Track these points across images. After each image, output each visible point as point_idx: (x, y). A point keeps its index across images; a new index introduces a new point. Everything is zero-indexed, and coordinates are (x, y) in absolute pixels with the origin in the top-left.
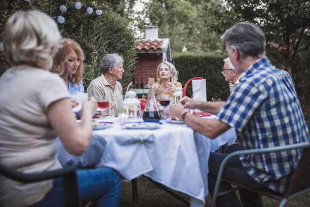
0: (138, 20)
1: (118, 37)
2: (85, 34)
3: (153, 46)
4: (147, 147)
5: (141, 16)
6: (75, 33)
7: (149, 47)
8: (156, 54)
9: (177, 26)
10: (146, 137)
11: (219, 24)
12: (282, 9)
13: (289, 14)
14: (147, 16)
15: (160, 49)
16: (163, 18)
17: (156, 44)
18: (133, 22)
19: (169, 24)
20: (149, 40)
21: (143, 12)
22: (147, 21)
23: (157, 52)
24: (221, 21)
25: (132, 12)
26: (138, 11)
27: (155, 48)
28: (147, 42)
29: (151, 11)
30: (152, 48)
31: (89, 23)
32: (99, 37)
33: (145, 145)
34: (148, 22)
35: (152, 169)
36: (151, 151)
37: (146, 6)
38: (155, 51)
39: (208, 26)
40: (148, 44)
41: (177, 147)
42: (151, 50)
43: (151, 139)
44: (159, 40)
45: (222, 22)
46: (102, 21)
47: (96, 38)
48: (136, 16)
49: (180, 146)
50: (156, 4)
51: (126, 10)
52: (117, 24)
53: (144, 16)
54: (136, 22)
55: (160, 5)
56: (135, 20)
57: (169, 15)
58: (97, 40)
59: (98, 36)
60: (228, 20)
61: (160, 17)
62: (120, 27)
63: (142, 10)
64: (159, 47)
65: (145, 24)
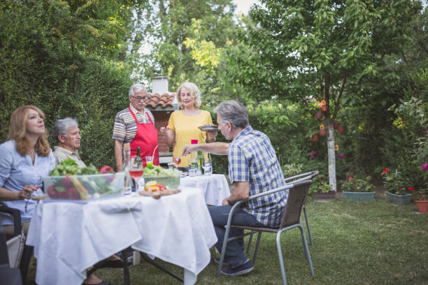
0: (145, 66)
1: (115, 91)
2: (71, 89)
3: (161, 102)
4: (135, 217)
5: (149, 61)
6: (57, 89)
7: (156, 103)
8: (166, 111)
9: (196, 74)
10: (132, 206)
11: (243, 74)
12: (315, 57)
13: (323, 64)
14: (156, 61)
15: (170, 106)
16: (179, 63)
17: (165, 99)
18: (138, 70)
19: (186, 72)
20: (157, 94)
21: (151, 55)
22: (158, 67)
23: (167, 110)
24: (245, 71)
25: (138, 56)
26: (145, 54)
27: (164, 105)
28: (153, 97)
29: (162, 55)
30: (160, 105)
31: (75, 76)
32: (89, 93)
33: (133, 213)
34: (159, 69)
35: (140, 238)
36: (139, 220)
37: (156, 48)
38: (163, 108)
39: (231, 77)
40: (155, 99)
41: (167, 214)
42: (159, 107)
43: (138, 207)
44: (170, 94)
45: (247, 72)
46: (93, 73)
47: (85, 94)
48: (142, 60)
49: (171, 214)
50: (169, 45)
51: (128, 53)
52: (112, 76)
53: (153, 61)
54: (141, 68)
55: (174, 47)
56: (140, 66)
57: (185, 60)
58: (86, 96)
59: (87, 91)
60: (253, 70)
61: (174, 63)
62: (117, 79)
63: (150, 53)
64: (169, 103)
65: (155, 71)
